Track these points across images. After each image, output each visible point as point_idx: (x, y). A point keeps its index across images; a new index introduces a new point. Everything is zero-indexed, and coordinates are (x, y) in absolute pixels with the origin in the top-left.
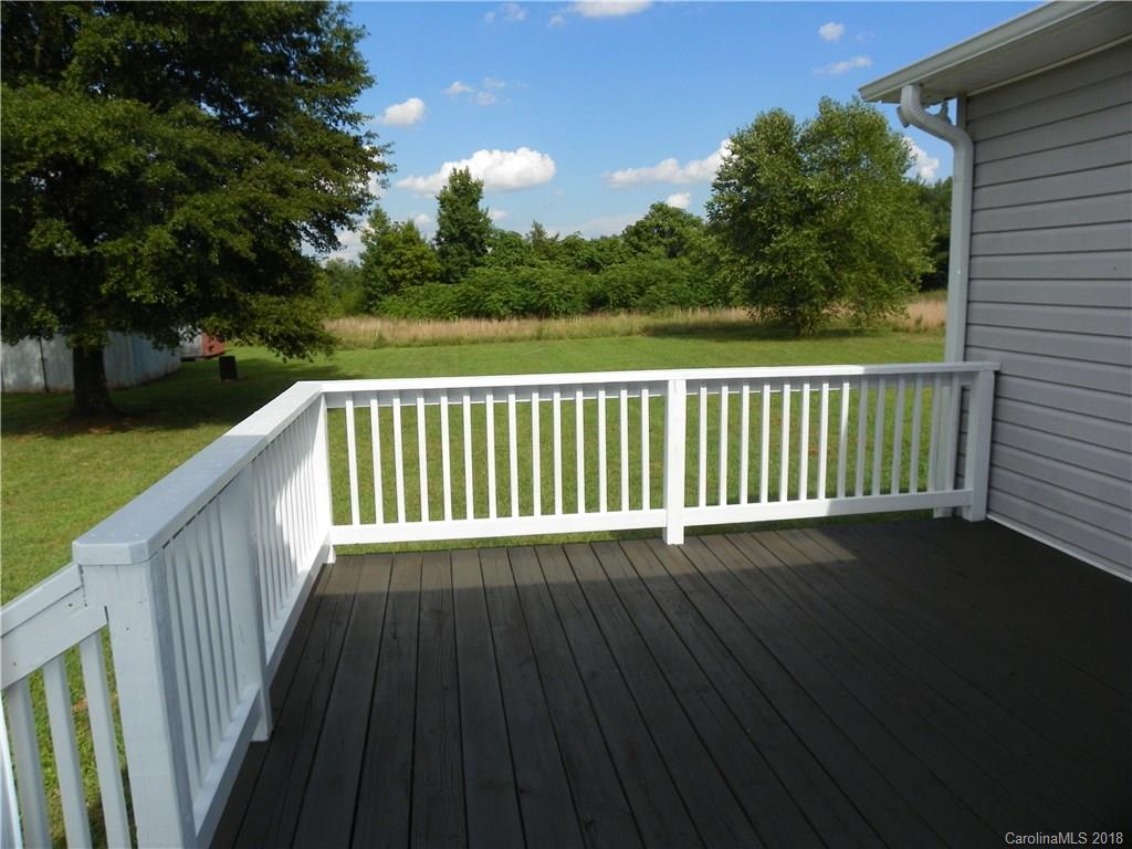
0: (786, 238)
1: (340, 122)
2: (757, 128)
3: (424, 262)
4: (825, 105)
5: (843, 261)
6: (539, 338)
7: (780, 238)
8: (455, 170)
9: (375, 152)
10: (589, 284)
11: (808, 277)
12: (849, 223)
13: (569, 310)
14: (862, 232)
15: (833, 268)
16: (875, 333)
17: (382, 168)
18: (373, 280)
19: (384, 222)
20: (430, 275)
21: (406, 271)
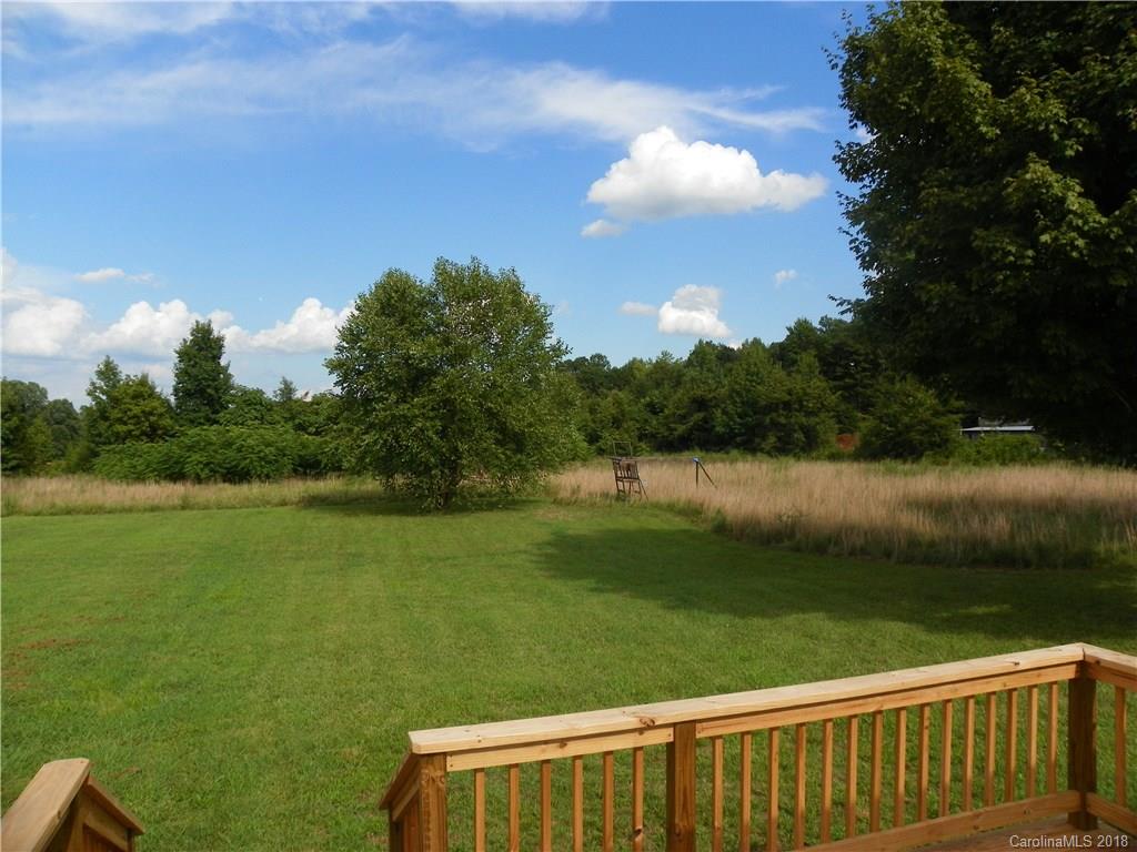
3: (152, 418)
8: (197, 322)
10: (304, 446)
13: (271, 474)
18: (97, 436)
19: (115, 374)
20: (160, 432)
21: (132, 427)
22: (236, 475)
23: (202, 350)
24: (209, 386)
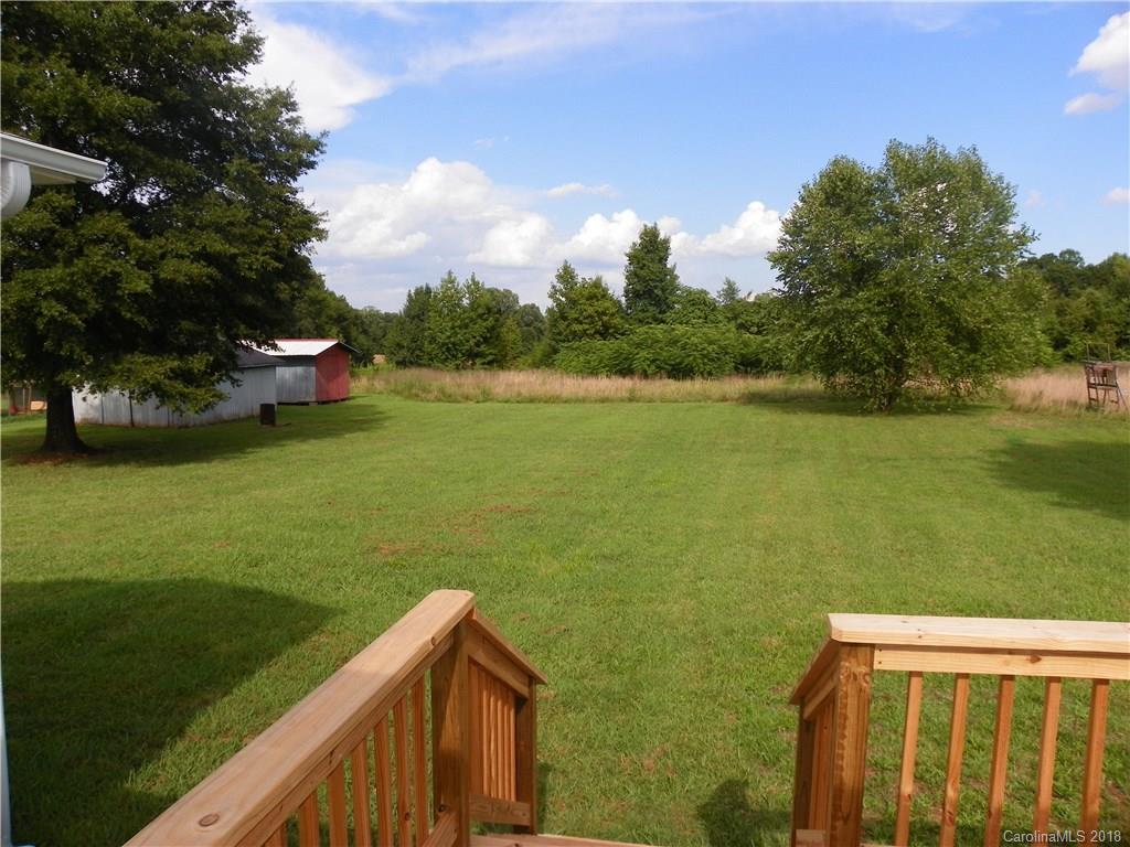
3: (605, 318)
8: (645, 226)
10: (746, 345)
13: (712, 371)
18: (557, 334)
19: (572, 277)
20: (611, 330)
21: (587, 327)
22: (680, 371)
23: (650, 252)
24: (656, 287)
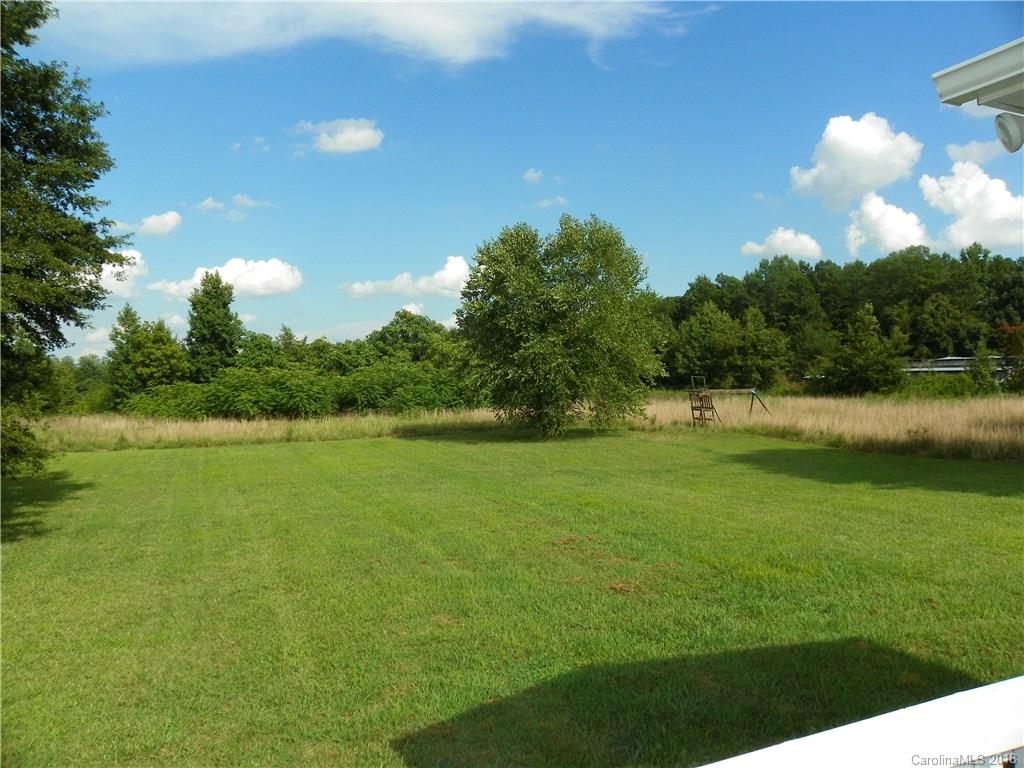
0: (534, 345)
1: (70, 206)
2: (503, 241)
3: (173, 361)
4: (565, 221)
5: (585, 366)
6: (288, 440)
7: (528, 344)
8: (207, 273)
9: (111, 242)
10: (338, 386)
11: (554, 381)
12: (591, 330)
13: (318, 411)
14: (604, 340)
15: (577, 373)
16: (615, 433)
17: (120, 260)
18: (121, 378)
19: (134, 321)
20: (179, 374)
21: (154, 370)
23: (213, 299)
24: (222, 331)
